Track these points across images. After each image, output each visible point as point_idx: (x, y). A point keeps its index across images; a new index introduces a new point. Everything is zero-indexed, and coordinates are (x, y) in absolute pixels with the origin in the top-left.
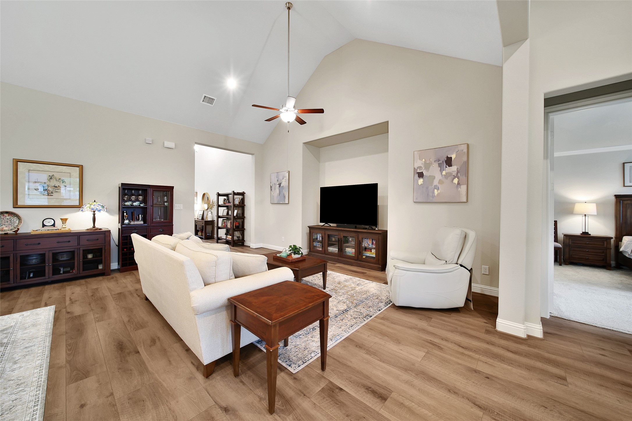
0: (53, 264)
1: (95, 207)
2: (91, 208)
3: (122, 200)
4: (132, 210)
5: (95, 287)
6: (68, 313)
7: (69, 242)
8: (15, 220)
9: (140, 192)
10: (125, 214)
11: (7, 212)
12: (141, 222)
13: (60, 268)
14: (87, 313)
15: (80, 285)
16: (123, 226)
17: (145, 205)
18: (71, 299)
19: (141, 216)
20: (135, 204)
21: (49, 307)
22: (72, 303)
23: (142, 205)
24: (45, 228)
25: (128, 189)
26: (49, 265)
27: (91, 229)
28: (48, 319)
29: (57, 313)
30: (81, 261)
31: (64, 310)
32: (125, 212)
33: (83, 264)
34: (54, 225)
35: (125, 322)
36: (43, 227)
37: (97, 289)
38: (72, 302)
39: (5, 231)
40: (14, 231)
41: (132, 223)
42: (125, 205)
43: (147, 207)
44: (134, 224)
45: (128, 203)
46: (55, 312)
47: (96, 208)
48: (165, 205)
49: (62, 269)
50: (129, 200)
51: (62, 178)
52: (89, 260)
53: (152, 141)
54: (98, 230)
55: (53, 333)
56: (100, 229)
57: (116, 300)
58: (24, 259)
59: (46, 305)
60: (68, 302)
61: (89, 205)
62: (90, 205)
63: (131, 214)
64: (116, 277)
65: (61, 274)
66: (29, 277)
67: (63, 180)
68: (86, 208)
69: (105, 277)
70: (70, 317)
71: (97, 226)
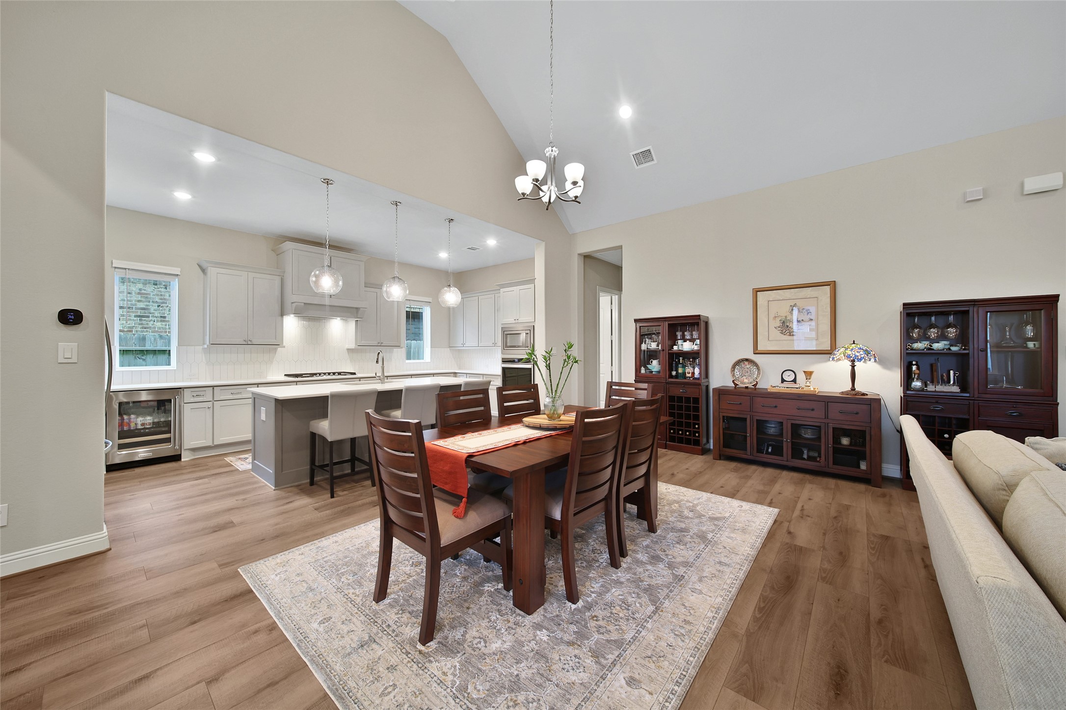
0: (793, 440)
1: (854, 353)
2: (846, 355)
3: (907, 337)
4: (932, 360)
5: (846, 502)
6: (789, 533)
7: (813, 410)
8: (754, 370)
9: (951, 318)
10: (914, 368)
11: (747, 360)
12: (953, 387)
13: (803, 449)
14: (813, 551)
15: (826, 488)
16: (908, 392)
17: (964, 349)
18: (802, 510)
19: (955, 374)
20: (936, 346)
21: (771, 509)
22: (802, 517)
23: (954, 349)
24: (785, 384)
25: (920, 314)
26: (787, 440)
27: (847, 393)
28: (762, 529)
29: (777, 524)
30: (830, 447)
31: (786, 524)
32: (914, 363)
33: (834, 453)
34: (794, 381)
35: (872, 618)
36: (782, 382)
37: (848, 507)
38: (803, 515)
39: (745, 383)
40: (753, 384)
41: (931, 388)
42: (912, 349)
43: (968, 354)
44: (935, 391)
45: (919, 346)
46: (775, 521)
47: (854, 356)
48: (1026, 347)
49: (805, 452)
50: (924, 337)
51: (807, 308)
52: (843, 447)
53: (985, 192)
54: (858, 395)
55: (756, 560)
56: (864, 394)
57: (873, 549)
58: (761, 425)
59: (770, 504)
60: (797, 513)
61: (842, 350)
62: (844, 349)
63: (929, 368)
64: (891, 496)
65: (804, 459)
66: (767, 453)
67: (809, 310)
68: (838, 354)
69: (870, 487)
70: (787, 543)
71: (859, 387)
